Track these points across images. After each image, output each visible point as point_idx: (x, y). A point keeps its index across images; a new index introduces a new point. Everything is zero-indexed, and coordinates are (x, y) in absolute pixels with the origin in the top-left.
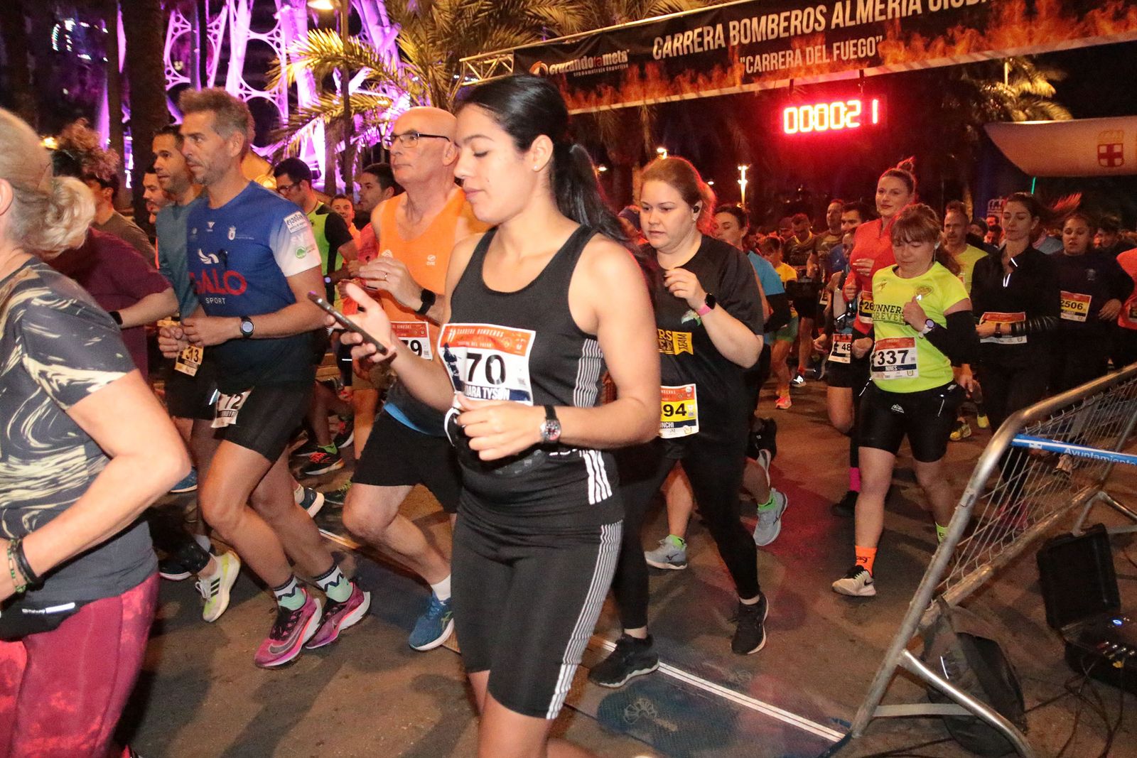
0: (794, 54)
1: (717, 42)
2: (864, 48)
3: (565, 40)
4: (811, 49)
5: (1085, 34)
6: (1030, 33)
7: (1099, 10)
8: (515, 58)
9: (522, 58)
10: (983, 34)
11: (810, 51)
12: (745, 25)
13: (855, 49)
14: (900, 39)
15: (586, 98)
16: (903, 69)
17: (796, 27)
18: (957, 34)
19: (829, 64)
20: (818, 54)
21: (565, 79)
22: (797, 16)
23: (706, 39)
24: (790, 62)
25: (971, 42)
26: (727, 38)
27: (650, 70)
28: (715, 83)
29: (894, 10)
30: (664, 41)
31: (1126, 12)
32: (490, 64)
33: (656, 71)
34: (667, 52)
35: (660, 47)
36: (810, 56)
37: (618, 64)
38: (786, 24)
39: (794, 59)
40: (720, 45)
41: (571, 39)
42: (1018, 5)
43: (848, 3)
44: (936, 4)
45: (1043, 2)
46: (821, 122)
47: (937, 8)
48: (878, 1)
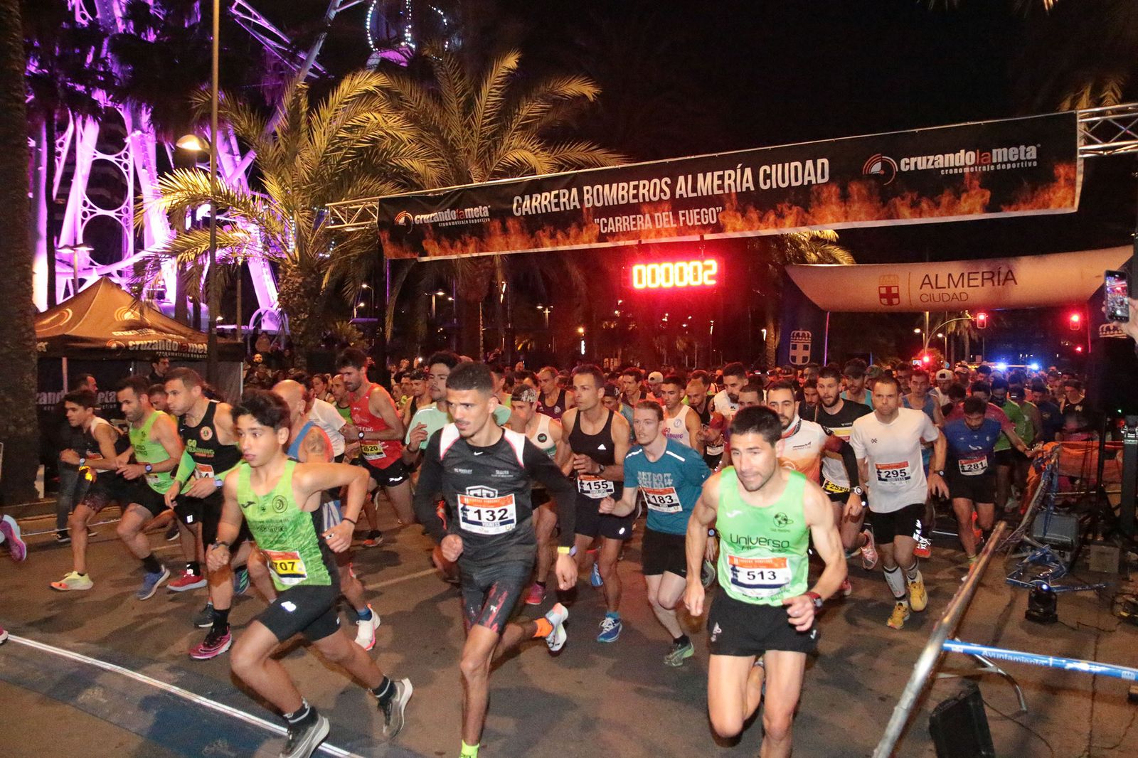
0: (644, 218)
1: (572, 204)
2: (706, 216)
3: (428, 193)
4: (660, 214)
5: (890, 217)
6: (846, 212)
7: (899, 198)
8: (380, 206)
9: (386, 206)
10: (807, 212)
11: (658, 217)
12: (598, 189)
13: (698, 217)
14: (737, 210)
15: (452, 246)
16: (737, 235)
17: (644, 195)
18: (786, 210)
19: (676, 228)
20: (666, 220)
21: (430, 228)
22: (644, 185)
23: (562, 200)
24: (641, 226)
25: (798, 216)
26: (581, 201)
27: (510, 223)
28: (571, 238)
29: (730, 185)
30: (523, 201)
31: (920, 202)
32: (356, 210)
33: (517, 226)
34: (526, 209)
35: (520, 205)
36: (659, 220)
37: (480, 218)
38: (635, 192)
39: (644, 222)
40: (575, 206)
41: (434, 192)
42: (834, 189)
43: (690, 177)
44: (765, 184)
45: (854, 188)
46: (667, 278)
47: (768, 187)
48: (716, 177)
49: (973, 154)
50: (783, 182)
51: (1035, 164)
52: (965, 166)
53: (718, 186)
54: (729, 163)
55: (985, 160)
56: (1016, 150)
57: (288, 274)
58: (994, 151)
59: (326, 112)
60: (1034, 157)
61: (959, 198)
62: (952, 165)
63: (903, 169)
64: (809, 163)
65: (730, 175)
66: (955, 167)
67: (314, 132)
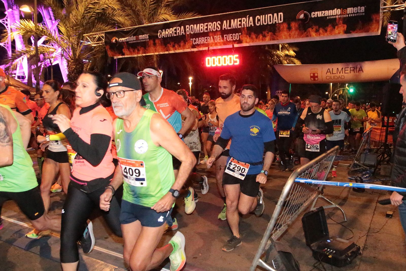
0: (210, 38)
1: (182, 33)
2: (235, 37)
3: (124, 29)
5: (307, 37)
6: (290, 35)
7: (311, 29)
8: (105, 35)
9: (108, 35)
10: (275, 34)
11: (216, 37)
12: (192, 27)
13: (232, 37)
14: (247, 34)
15: (134, 51)
16: (247, 45)
17: (210, 28)
18: (266, 34)
19: (223, 42)
20: (219, 39)
21: (125, 44)
22: (210, 25)
23: (178, 31)
24: (209, 41)
25: (271, 36)
26: (185, 31)
27: (157, 41)
28: (181, 47)
29: (244, 24)
30: (162, 32)
31: (319, 30)
32: (96, 37)
33: (160, 42)
34: (163, 35)
35: (161, 34)
36: (216, 39)
37: (145, 39)
38: (206, 27)
39: (210, 40)
40: (183, 34)
41: (127, 29)
42: (285, 25)
43: (228, 21)
44: (258, 23)
45: (293, 24)
46: (219, 63)
47: (259, 25)
48: (238, 21)
49: (339, 10)
50: (265, 22)
51: (364, 14)
52: (337, 15)
53: (239, 24)
54: (244, 15)
55: (344, 13)
56: (356, 8)
57: (70, 64)
58: (348, 9)
60: (364, 11)
61: (335, 28)
62: (331, 15)
63: (313, 16)
64: (275, 15)
65: (244, 20)
66: (333, 16)
67: (79, 6)
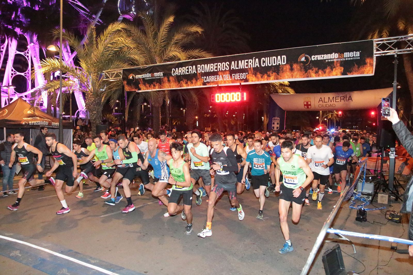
2: (242, 76)
3: (141, 67)
4: (225, 75)
5: (308, 77)
6: (292, 75)
7: (311, 70)
8: (123, 72)
9: (125, 72)
10: (278, 74)
12: (203, 66)
13: (239, 76)
14: (253, 74)
15: (150, 87)
16: (253, 83)
17: (219, 68)
18: (271, 74)
19: (231, 80)
20: (227, 77)
21: (142, 80)
22: (219, 65)
23: (190, 70)
24: (218, 79)
25: (275, 76)
26: (197, 70)
27: (171, 78)
28: (193, 84)
29: (250, 65)
30: (175, 70)
32: (114, 73)
33: (173, 79)
34: (177, 73)
35: (174, 72)
36: (225, 78)
37: (160, 76)
38: (216, 67)
39: (220, 78)
40: (194, 72)
41: (143, 67)
42: (288, 66)
43: (236, 62)
44: (263, 64)
45: (295, 66)
46: (228, 99)
47: (264, 66)
48: (245, 62)
49: (337, 54)
50: (270, 64)
51: (359, 58)
52: (335, 58)
53: (246, 65)
54: (250, 57)
55: (341, 57)
56: (352, 53)
57: (89, 97)
58: (345, 53)
59: (103, 37)
60: (359, 55)
61: (332, 70)
63: (313, 59)
64: (279, 57)
65: (250, 61)
66: (331, 59)
67: (98, 45)
